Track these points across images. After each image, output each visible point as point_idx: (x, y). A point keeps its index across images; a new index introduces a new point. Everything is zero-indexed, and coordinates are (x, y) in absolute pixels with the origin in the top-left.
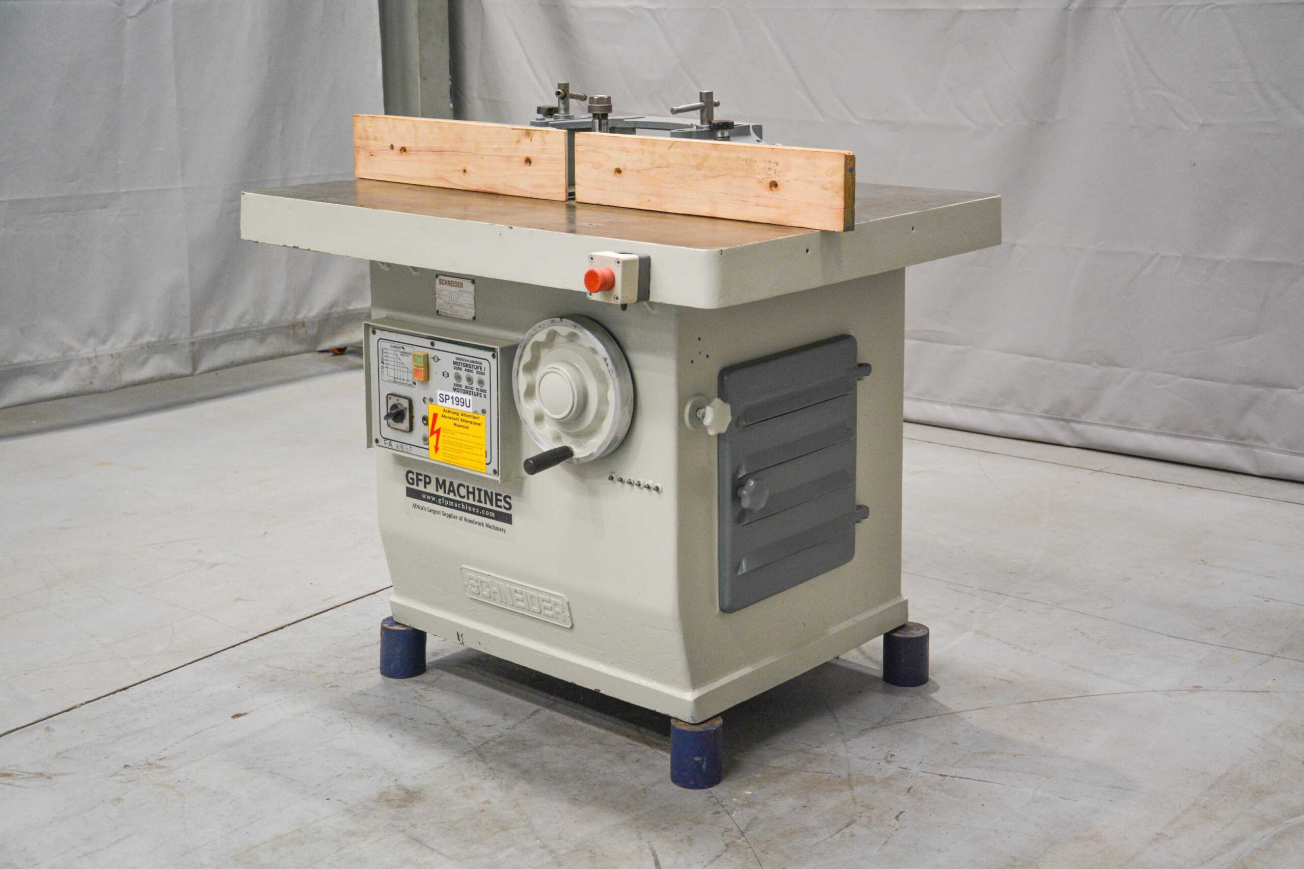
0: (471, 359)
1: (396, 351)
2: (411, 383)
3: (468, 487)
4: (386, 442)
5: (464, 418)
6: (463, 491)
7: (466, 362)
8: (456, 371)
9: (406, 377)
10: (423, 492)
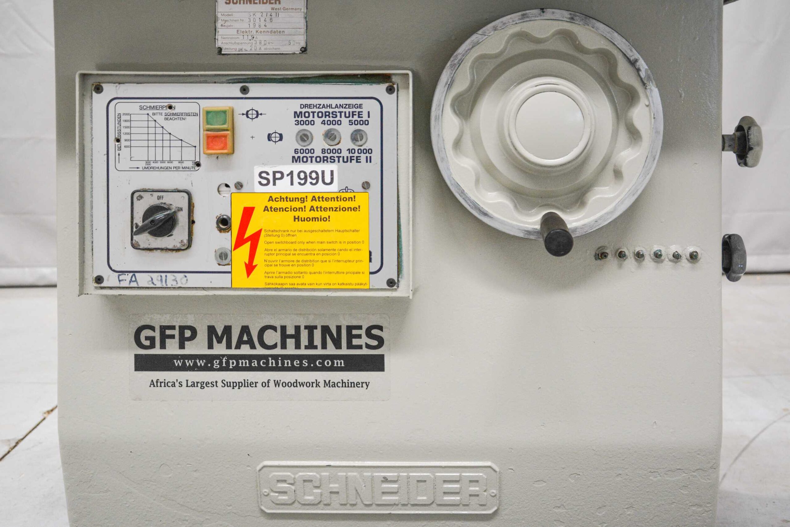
0: (334, 102)
1: (154, 114)
2: (190, 164)
3: (284, 328)
4: (121, 277)
5: (315, 204)
6: (271, 337)
7: (324, 110)
8: (300, 127)
9: (176, 155)
10: (177, 357)
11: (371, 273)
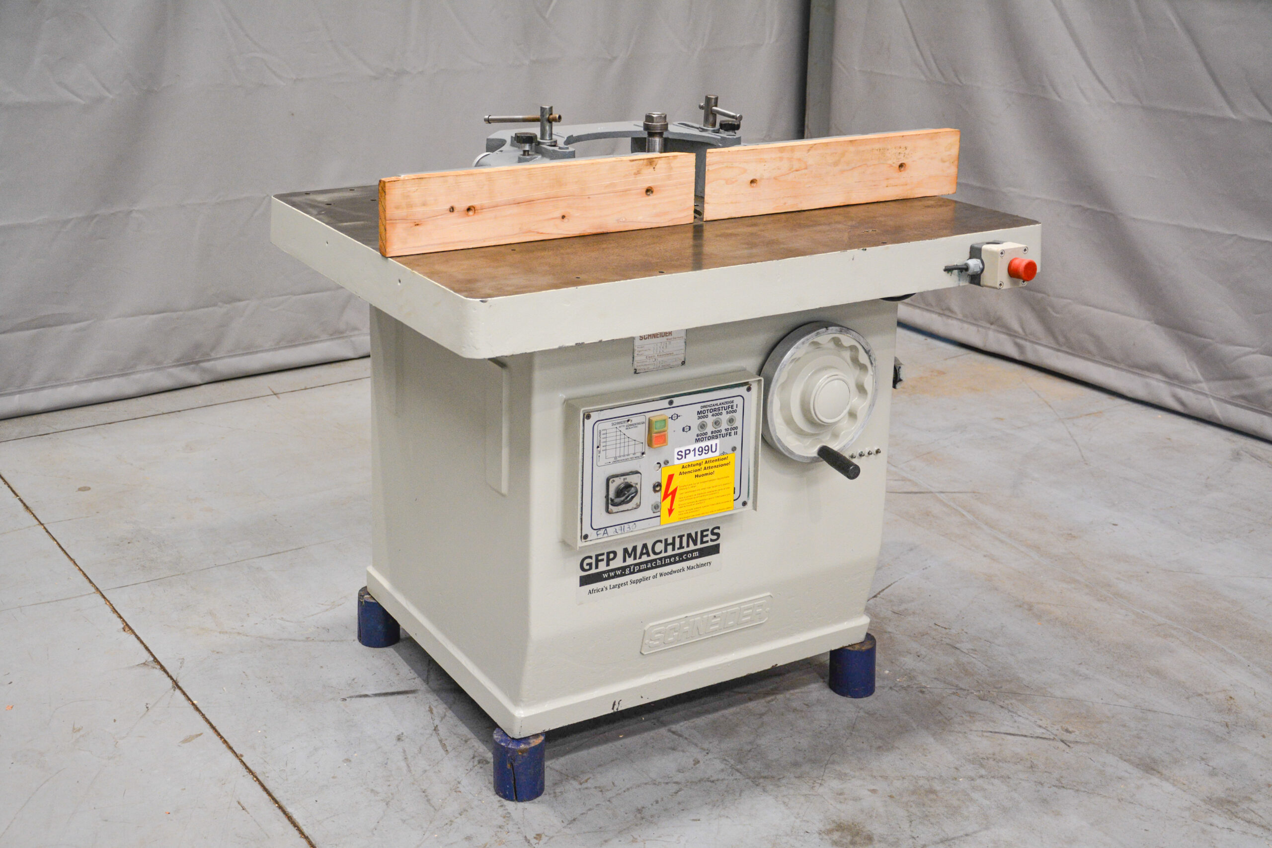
0: (719, 402)
1: (620, 427)
2: (639, 454)
3: (666, 540)
4: (599, 532)
5: (707, 465)
6: (659, 547)
7: (713, 408)
8: (701, 420)
9: (631, 451)
10: (604, 572)
11: (734, 500)
